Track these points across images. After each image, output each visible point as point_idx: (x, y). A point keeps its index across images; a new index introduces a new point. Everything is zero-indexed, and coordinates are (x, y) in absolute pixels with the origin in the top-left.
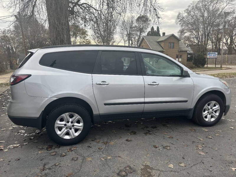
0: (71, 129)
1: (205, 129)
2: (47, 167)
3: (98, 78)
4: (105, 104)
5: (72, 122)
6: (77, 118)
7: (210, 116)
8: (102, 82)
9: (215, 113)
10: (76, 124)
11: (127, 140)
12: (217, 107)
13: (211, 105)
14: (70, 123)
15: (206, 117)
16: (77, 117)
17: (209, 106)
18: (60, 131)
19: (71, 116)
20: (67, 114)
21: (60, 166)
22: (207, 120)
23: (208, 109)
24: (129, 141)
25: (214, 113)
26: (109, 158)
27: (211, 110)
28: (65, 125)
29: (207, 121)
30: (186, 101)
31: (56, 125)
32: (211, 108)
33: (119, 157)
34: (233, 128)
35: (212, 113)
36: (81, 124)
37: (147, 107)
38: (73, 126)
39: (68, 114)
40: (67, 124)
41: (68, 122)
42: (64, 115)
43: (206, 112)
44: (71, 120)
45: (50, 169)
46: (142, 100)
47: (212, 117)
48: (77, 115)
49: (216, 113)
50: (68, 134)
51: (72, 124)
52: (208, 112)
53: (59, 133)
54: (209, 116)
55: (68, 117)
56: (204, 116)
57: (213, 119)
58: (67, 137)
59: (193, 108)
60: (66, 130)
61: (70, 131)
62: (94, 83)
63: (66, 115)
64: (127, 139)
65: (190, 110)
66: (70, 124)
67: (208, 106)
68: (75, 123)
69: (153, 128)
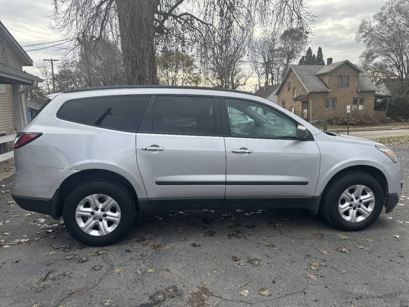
0: (101, 220)
1: (342, 236)
2: (51, 276)
3: (147, 139)
4: (158, 183)
5: (103, 210)
6: (110, 203)
7: (355, 211)
8: (152, 146)
9: (365, 208)
10: (109, 213)
11: (194, 245)
12: (369, 196)
13: (356, 192)
14: (100, 210)
15: (347, 213)
16: (111, 201)
17: (353, 195)
18: (85, 222)
19: (101, 200)
20: (94, 196)
21: (70, 277)
22: (348, 218)
23: (350, 199)
24: (196, 246)
25: (363, 206)
26: (150, 270)
27: (356, 201)
28: (92, 213)
29: (347, 222)
30: (306, 183)
31: (78, 213)
32: (357, 198)
33: (167, 270)
34: (398, 236)
35: (359, 206)
36: (117, 214)
37: (232, 191)
38: (105, 215)
39: (96, 196)
40: (95, 212)
41: (97, 209)
42: (89, 198)
43: (347, 204)
44: (101, 206)
45: (54, 279)
46: (221, 178)
47: (359, 214)
48: (110, 198)
49: (367, 207)
50: (96, 227)
51: (104, 213)
52: (351, 205)
53: (82, 224)
54: (353, 212)
55: (97, 202)
56: (341, 212)
57: (360, 219)
58: (95, 233)
59: (319, 195)
60: (94, 222)
61: (100, 223)
62: (139, 147)
63: (93, 198)
64: (193, 242)
65: (313, 199)
66: (99, 212)
67: (349, 194)
68: (107, 211)
69: (248, 227)
